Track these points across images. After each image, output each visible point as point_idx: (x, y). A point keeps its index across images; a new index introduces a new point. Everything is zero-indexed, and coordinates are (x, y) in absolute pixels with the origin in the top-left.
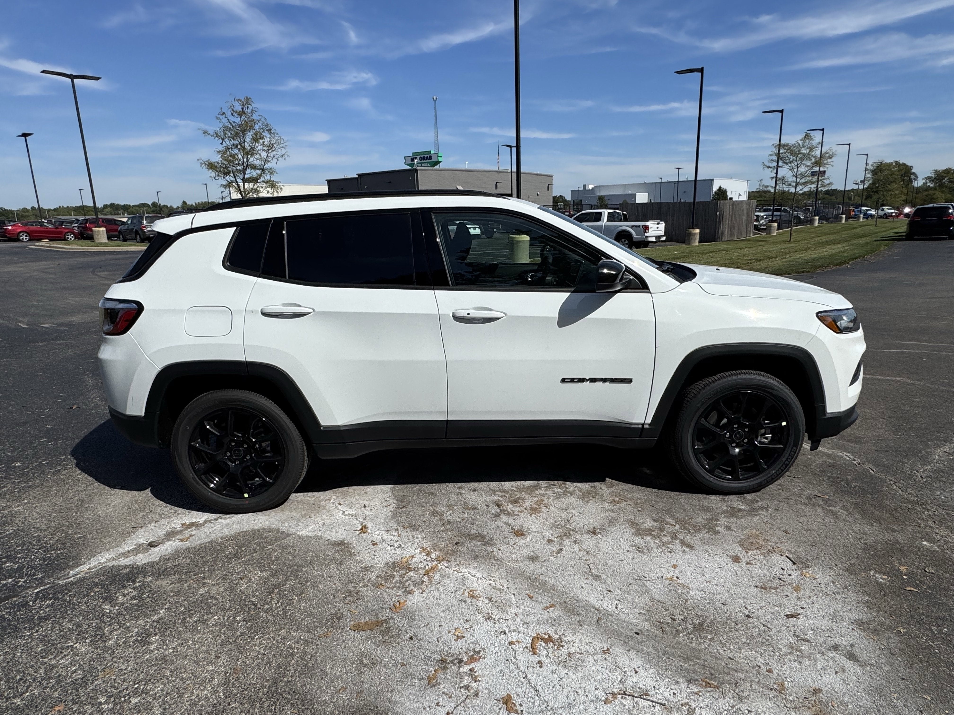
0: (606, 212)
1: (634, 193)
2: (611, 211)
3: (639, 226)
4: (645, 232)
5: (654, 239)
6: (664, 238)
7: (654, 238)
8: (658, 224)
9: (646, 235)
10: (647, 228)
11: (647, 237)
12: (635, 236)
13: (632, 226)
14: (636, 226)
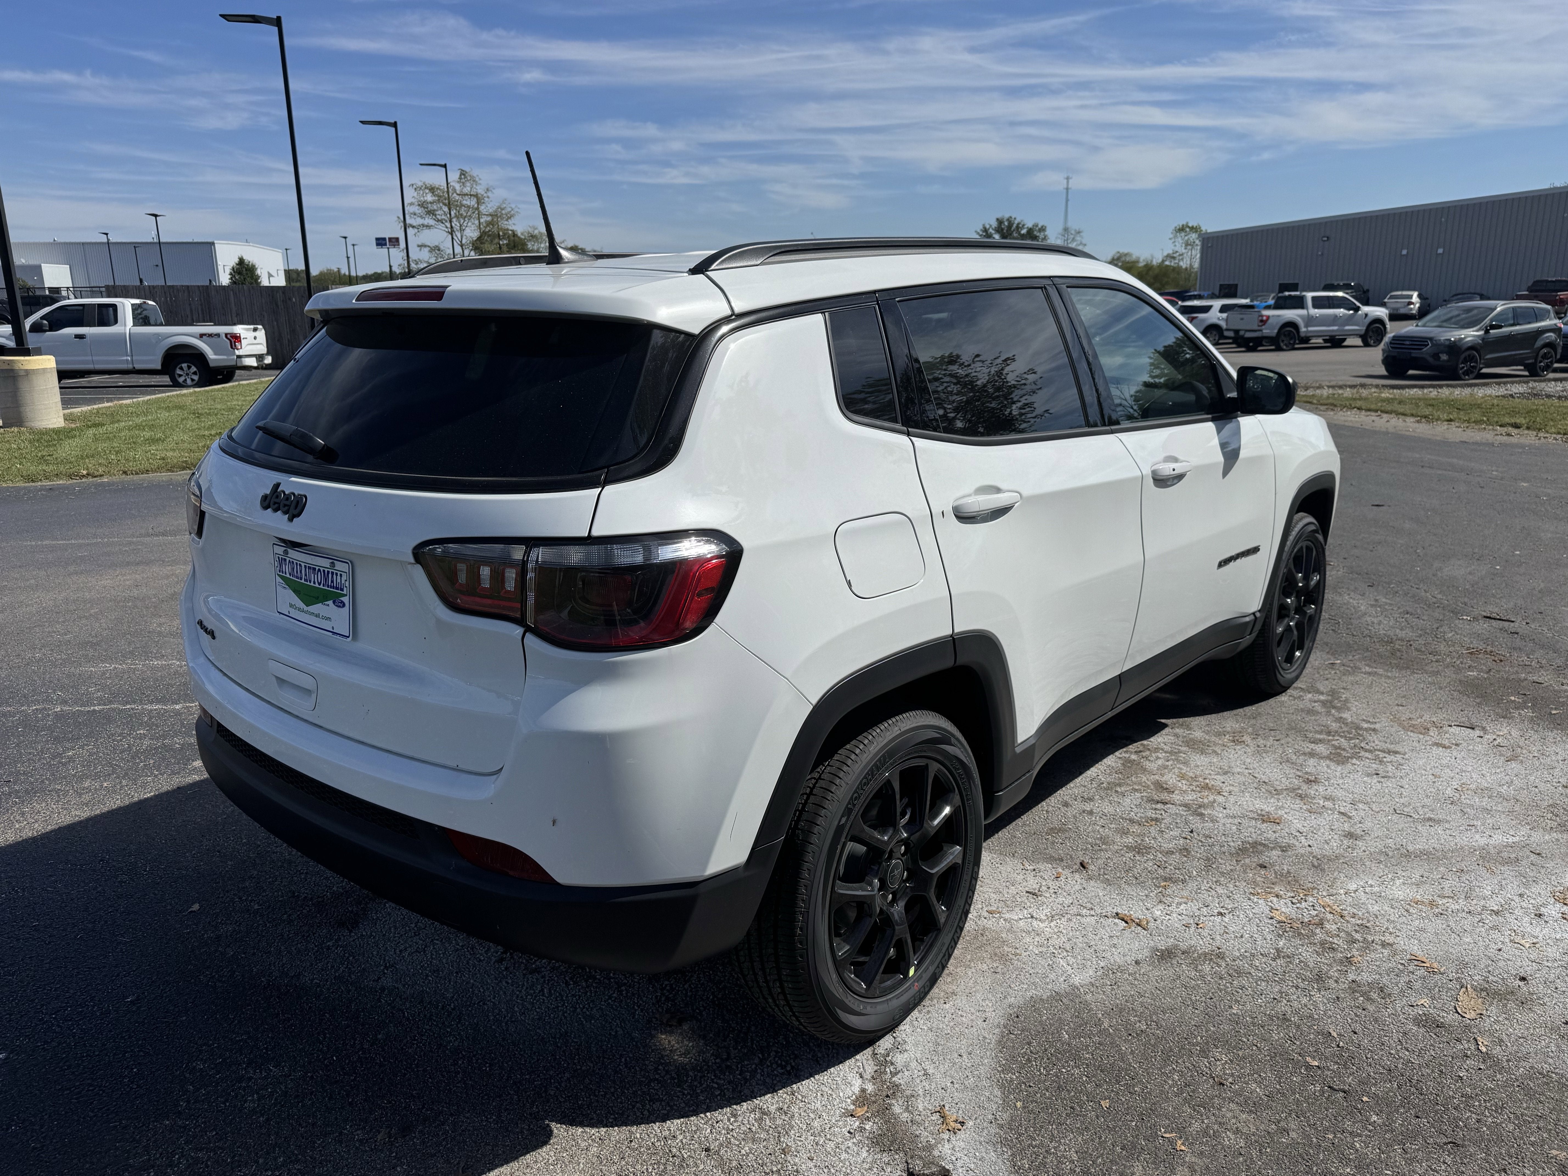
0: (126, 306)
1: (32, 262)
2: (137, 301)
3: (218, 335)
4: (233, 347)
5: (253, 362)
6: (268, 360)
7: (254, 359)
8: (255, 330)
9: (237, 352)
10: (235, 339)
11: (239, 357)
12: (211, 355)
13: (202, 336)
14: (210, 335)
